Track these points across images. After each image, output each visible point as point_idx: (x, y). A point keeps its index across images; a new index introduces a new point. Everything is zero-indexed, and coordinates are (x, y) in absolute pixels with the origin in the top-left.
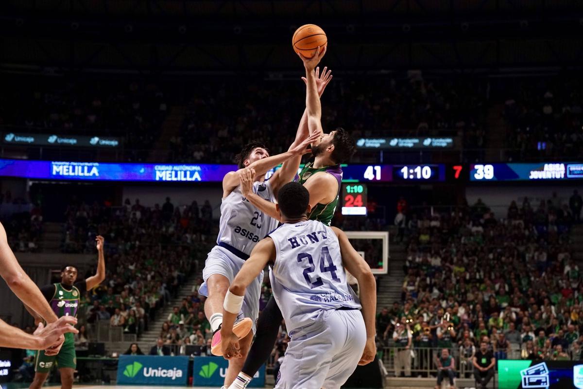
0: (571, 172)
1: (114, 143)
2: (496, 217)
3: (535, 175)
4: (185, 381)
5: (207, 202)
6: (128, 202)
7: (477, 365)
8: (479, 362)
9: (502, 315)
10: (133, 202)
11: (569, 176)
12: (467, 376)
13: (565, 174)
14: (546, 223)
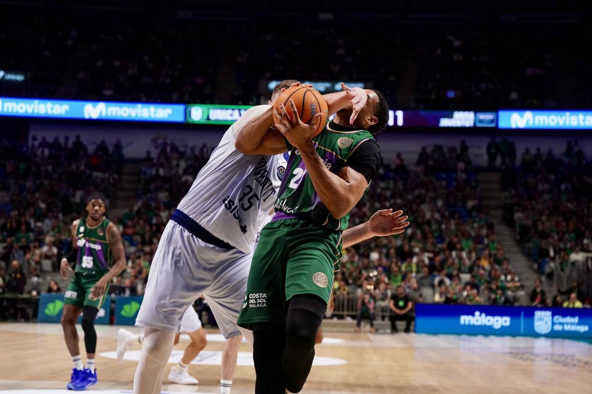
0: (481, 121)
1: (20, 78)
2: (405, 163)
3: (445, 122)
4: (107, 320)
5: (119, 141)
6: (34, 138)
7: (394, 308)
8: (396, 305)
9: (415, 260)
10: (40, 139)
11: (479, 125)
12: (383, 318)
13: (475, 123)
14: (455, 171)
